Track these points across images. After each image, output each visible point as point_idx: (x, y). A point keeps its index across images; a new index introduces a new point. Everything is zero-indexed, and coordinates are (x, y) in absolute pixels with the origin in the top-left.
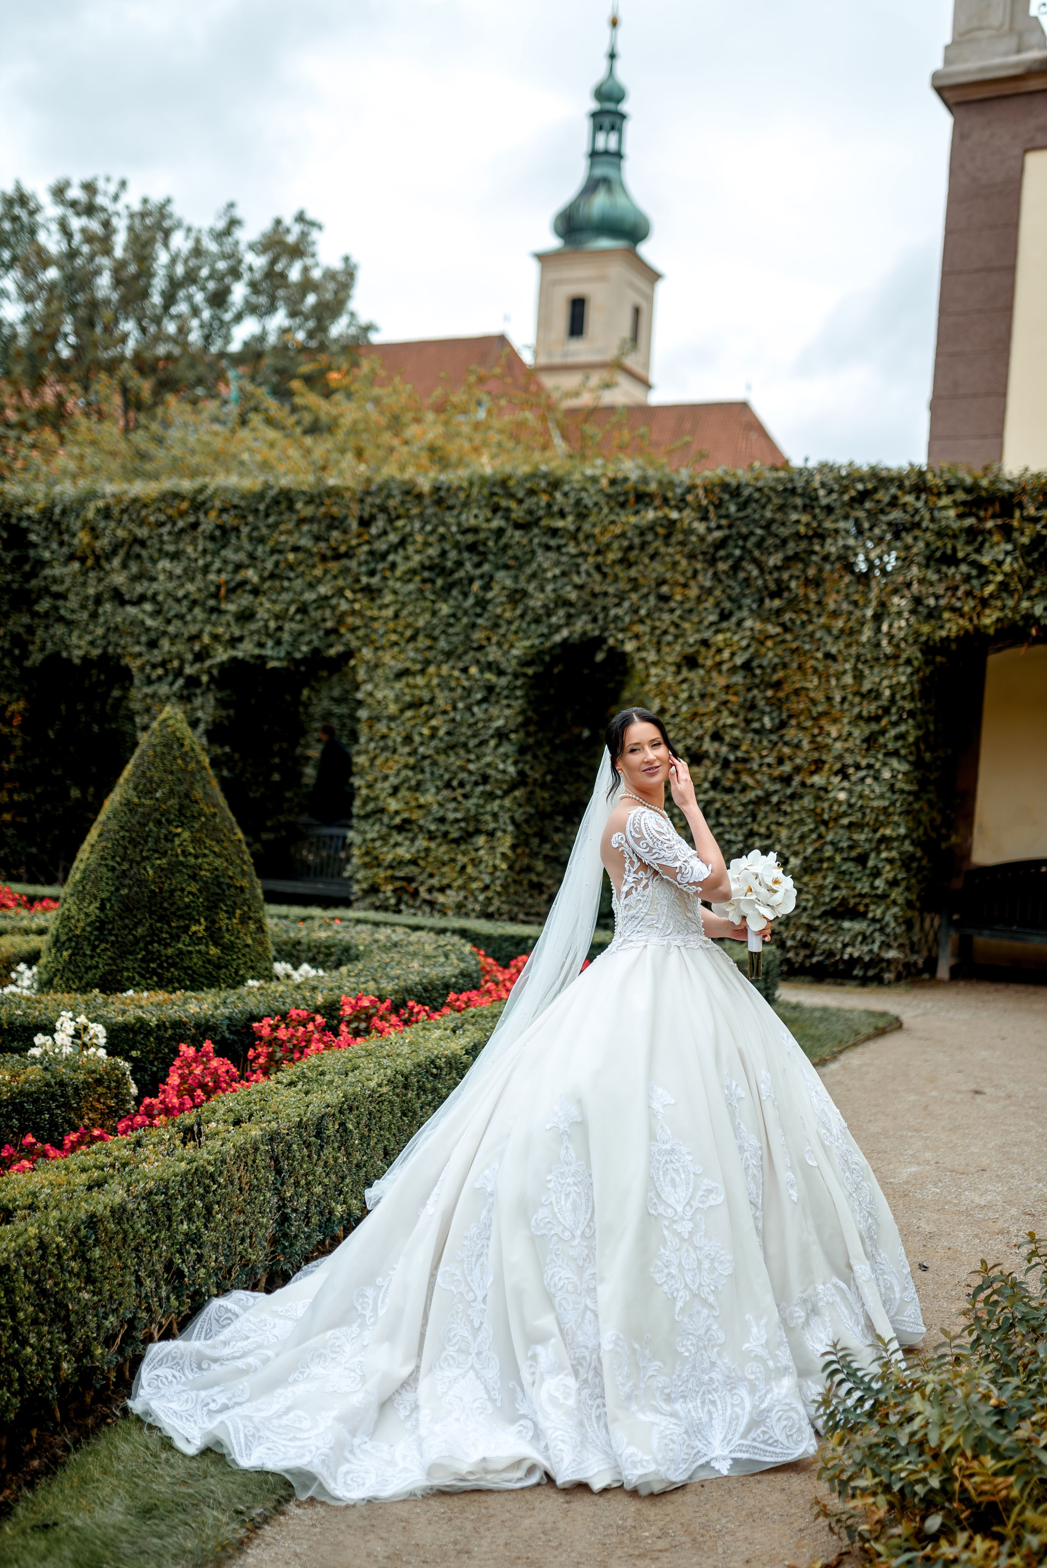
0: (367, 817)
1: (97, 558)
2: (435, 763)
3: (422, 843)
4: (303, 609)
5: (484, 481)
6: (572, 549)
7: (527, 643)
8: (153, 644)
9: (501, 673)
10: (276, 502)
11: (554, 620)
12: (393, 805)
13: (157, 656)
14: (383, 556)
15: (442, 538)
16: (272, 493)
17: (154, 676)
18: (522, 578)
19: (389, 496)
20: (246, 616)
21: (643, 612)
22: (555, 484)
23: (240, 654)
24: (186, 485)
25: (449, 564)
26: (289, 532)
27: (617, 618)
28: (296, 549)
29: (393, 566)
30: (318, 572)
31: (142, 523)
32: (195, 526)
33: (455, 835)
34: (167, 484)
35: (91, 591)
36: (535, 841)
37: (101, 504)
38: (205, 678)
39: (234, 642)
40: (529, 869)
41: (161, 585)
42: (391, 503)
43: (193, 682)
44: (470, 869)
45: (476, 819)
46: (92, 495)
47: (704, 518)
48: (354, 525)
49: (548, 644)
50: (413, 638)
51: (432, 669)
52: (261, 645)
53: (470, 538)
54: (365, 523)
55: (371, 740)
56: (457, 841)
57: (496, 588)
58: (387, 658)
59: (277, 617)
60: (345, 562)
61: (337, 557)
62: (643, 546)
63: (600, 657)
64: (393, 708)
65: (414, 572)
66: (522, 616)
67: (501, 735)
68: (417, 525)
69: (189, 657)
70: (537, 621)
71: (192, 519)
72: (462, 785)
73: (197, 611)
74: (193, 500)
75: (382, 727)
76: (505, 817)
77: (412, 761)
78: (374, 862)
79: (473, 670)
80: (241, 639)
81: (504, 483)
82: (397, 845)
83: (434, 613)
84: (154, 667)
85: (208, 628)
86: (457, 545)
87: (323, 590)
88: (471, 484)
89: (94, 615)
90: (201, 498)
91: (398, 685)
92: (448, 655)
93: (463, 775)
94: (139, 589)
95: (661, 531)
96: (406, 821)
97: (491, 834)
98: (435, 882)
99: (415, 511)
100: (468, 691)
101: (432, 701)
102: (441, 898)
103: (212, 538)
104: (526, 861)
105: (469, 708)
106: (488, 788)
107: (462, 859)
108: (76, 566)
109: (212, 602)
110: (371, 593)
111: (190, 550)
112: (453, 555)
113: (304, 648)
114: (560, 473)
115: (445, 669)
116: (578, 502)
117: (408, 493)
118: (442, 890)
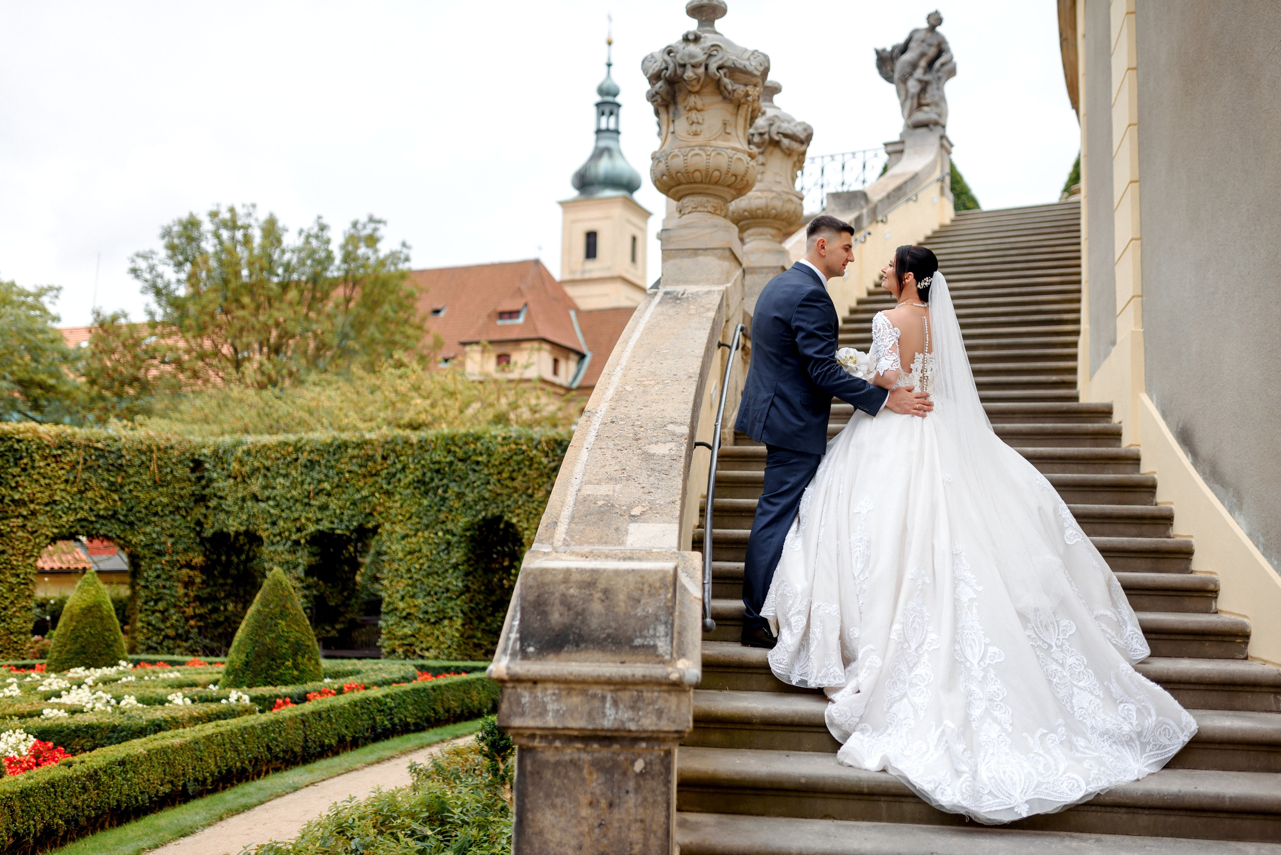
0: (387, 613)
1: (243, 477)
2: (422, 583)
3: (417, 625)
4: (354, 503)
5: (444, 437)
6: (486, 471)
7: (466, 520)
8: (274, 524)
9: (454, 535)
10: (339, 447)
11: (478, 507)
12: (401, 605)
13: (276, 530)
14: (394, 475)
15: (423, 466)
16: (336, 443)
17: (275, 540)
18: (463, 487)
19: (397, 444)
20: (324, 508)
21: (520, 503)
22: (478, 438)
23: (321, 528)
24: (292, 438)
25: (427, 479)
26: (346, 463)
27: (508, 506)
28: (350, 472)
29: (399, 480)
30: (361, 484)
31: (267, 458)
32: (296, 460)
33: (433, 620)
34: (281, 437)
35: (240, 495)
36: (476, 622)
37: (245, 448)
38: (303, 541)
39: (318, 521)
40: (473, 637)
41: (279, 491)
42: (398, 448)
43: (297, 543)
44: (441, 638)
45: (443, 611)
46: (239, 443)
47: (547, 456)
48: (379, 460)
49: (476, 520)
50: (410, 518)
51: (420, 534)
52: (332, 523)
53: (437, 466)
54: (384, 458)
55: (390, 571)
56: (434, 623)
57: (450, 492)
58: (397, 528)
59: (341, 508)
60: (376, 478)
61: (372, 475)
62: (520, 469)
63: (502, 526)
64: (401, 555)
65: (410, 484)
66: (464, 505)
67: (455, 567)
68: (411, 459)
69: (294, 530)
70: (471, 508)
71: (294, 456)
72: (436, 594)
73: (298, 505)
74: (295, 446)
75: (395, 566)
76: (458, 609)
77: (410, 582)
78: (392, 636)
79: (440, 534)
80: (321, 520)
81: (453, 438)
82: (404, 627)
83: (420, 505)
84: (275, 536)
85: (304, 514)
86: (430, 470)
87: (365, 493)
88: (437, 439)
89: (242, 508)
90: (299, 445)
91: (403, 542)
92: (427, 527)
93: (437, 589)
94: (267, 493)
95: (527, 463)
96: (409, 614)
97: (451, 619)
98: (424, 645)
99: (410, 452)
100: (438, 544)
101: (420, 551)
102: (426, 654)
103: (306, 466)
104: (471, 632)
105: (438, 553)
106: (449, 595)
107: (436, 633)
108: (231, 481)
109: (306, 500)
110: (389, 494)
111: (294, 472)
112: (429, 475)
113: (355, 524)
114: (480, 433)
115: (426, 534)
116: (488, 448)
117: (406, 442)
118: (427, 649)
